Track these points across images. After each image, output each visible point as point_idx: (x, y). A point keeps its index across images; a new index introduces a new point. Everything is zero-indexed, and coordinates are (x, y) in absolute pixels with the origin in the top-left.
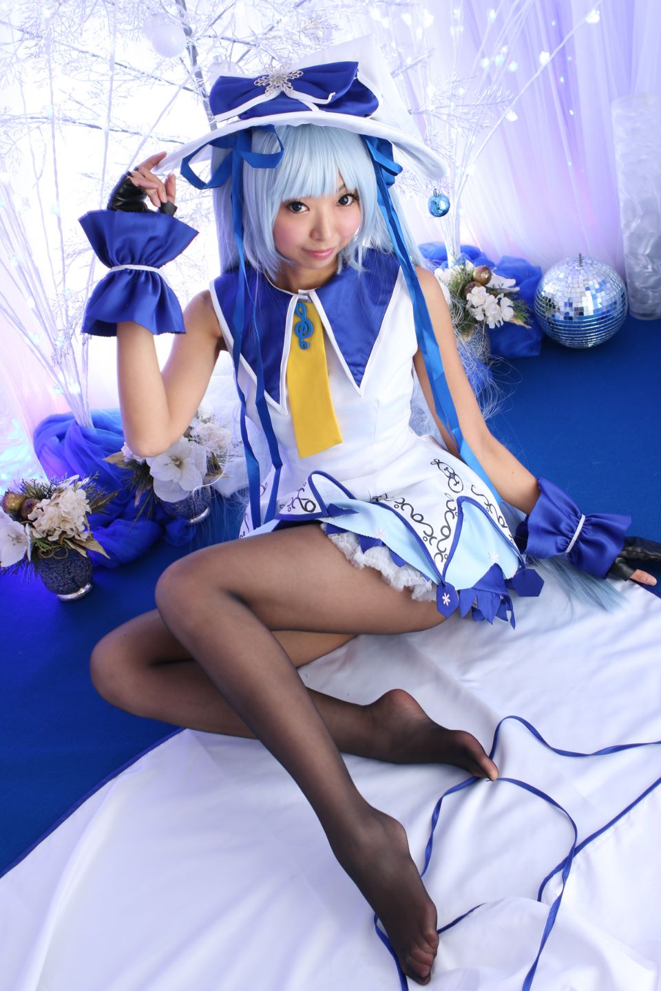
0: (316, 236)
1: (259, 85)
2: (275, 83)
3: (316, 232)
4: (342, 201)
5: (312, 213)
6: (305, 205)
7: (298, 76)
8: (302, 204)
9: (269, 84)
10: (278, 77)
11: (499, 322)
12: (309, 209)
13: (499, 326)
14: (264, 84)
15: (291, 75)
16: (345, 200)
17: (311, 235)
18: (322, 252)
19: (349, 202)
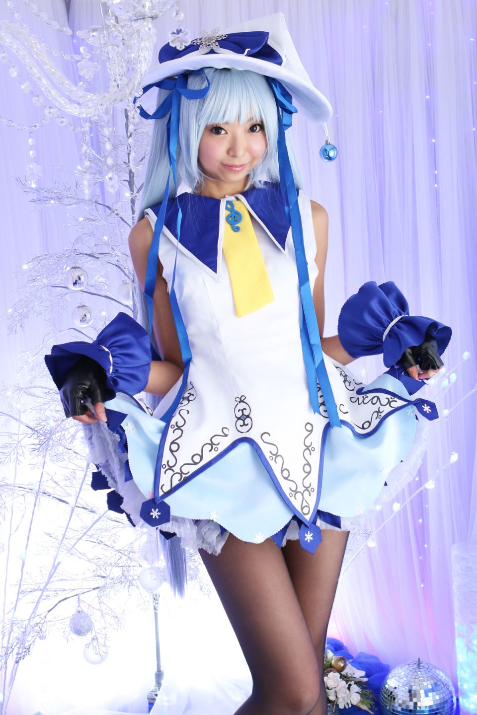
0: (232, 154)
1: (195, 44)
2: (207, 42)
3: (232, 151)
4: (252, 129)
5: (229, 135)
6: (224, 130)
7: (224, 38)
8: (221, 129)
9: (202, 43)
10: (209, 39)
11: (348, 704)
12: (227, 133)
13: (347, 707)
14: (199, 44)
15: (219, 37)
16: (255, 129)
17: (228, 152)
18: (236, 166)
19: (258, 130)
